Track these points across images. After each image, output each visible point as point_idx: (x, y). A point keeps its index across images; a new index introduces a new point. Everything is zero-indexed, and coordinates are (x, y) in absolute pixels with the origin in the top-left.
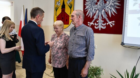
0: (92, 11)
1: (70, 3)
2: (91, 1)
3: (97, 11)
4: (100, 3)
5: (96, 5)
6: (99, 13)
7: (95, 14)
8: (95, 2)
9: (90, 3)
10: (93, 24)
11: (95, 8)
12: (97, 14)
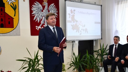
0: (39, 17)
1: (13, 4)
2: (37, 8)
3: (43, 18)
4: (45, 11)
5: (42, 12)
6: (44, 19)
7: (42, 20)
8: (41, 10)
9: (37, 9)
10: (41, 28)
11: (41, 15)
12: (43, 20)
